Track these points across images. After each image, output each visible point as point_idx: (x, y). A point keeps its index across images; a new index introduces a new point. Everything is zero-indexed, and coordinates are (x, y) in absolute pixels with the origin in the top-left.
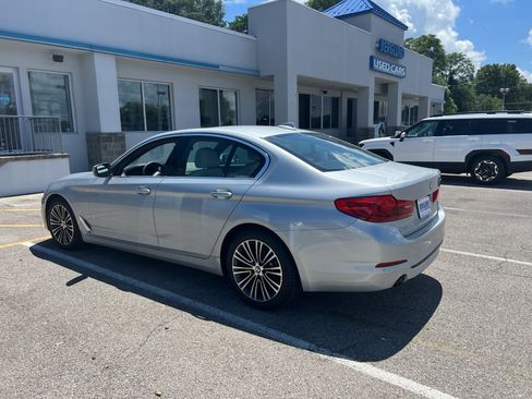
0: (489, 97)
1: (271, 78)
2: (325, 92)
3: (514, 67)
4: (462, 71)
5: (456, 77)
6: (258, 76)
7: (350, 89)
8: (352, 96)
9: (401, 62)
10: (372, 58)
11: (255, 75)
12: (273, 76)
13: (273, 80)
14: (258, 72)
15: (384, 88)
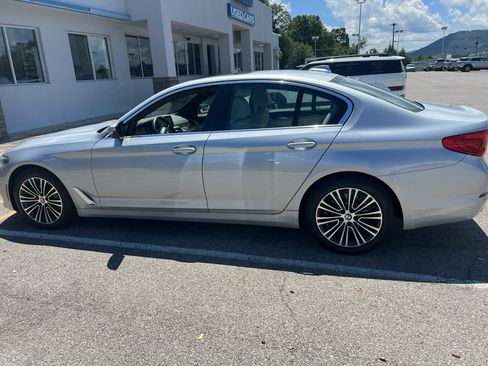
0: (302, 44)
1: (144, 23)
2: (188, 39)
3: (318, 18)
4: (282, 20)
5: (277, 27)
6: (130, 20)
7: (211, 36)
8: (210, 43)
9: (250, 10)
10: (229, 5)
11: (126, 19)
12: (146, 21)
13: (146, 27)
14: (129, 16)
15: (238, 35)
